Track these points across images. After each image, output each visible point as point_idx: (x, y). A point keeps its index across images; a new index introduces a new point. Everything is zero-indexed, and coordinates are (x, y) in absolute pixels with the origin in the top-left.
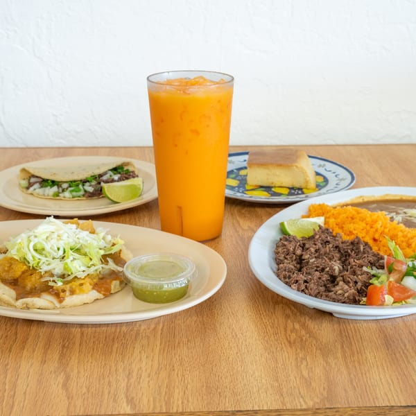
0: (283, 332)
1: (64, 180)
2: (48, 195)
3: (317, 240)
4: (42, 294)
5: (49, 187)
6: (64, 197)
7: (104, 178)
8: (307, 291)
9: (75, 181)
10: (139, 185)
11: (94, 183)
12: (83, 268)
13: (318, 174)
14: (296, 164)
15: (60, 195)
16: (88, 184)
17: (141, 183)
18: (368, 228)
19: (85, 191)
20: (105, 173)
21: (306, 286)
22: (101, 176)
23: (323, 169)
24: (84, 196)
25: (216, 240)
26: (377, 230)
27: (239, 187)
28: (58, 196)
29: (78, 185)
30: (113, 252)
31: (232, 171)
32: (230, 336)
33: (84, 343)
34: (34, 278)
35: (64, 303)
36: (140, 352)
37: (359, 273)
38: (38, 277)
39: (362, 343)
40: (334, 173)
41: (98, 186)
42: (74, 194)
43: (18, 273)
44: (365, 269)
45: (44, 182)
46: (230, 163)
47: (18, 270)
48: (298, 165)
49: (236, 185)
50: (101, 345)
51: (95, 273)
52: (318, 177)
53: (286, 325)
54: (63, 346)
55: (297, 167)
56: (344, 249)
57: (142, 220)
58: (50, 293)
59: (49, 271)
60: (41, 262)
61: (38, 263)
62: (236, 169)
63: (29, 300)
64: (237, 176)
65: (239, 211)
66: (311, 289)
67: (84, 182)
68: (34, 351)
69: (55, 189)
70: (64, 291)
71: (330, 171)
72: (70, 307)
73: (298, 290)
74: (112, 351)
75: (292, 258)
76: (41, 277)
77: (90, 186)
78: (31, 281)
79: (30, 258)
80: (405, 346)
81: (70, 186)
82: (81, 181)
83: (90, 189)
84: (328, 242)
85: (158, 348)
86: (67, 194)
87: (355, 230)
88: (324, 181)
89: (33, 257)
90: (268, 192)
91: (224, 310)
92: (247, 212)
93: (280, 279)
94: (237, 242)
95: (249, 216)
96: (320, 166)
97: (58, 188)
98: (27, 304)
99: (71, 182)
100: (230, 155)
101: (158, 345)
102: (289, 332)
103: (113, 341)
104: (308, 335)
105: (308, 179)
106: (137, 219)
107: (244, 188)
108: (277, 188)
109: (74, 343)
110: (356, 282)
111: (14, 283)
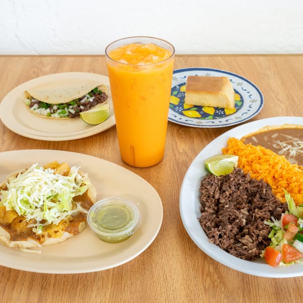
0: (201, 276)
1: (54, 103)
2: (43, 115)
3: (232, 182)
4: (28, 238)
5: (44, 109)
6: (55, 117)
7: (83, 101)
8: (220, 245)
9: (62, 104)
10: (107, 110)
11: (75, 106)
12: (58, 214)
13: (236, 92)
14: (221, 93)
15: (52, 115)
16: (71, 107)
17: (108, 109)
18: (271, 169)
19: (69, 112)
20: (84, 97)
21: (220, 241)
22: (80, 99)
23: (241, 87)
24: (68, 116)
25: (159, 165)
26: (277, 171)
27: (179, 106)
28: (50, 116)
29: (64, 108)
30: (81, 194)
31: (175, 87)
32: (162, 280)
33: (57, 283)
34: (22, 225)
35: (44, 243)
36: (96, 296)
37: (261, 227)
38: (24, 224)
39: (259, 291)
40: (248, 92)
41: (78, 108)
42: (62, 115)
43: (10, 221)
44: (265, 222)
45: (41, 104)
46: (174, 80)
47: (11, 218)
48: (223, 94)
49: (177, 104)
50: (69, 287)
51: (66, 219)
52: (236, 94)
53: (204, 266)
54: (42, 287)
55: (221, 94)
56: (251, 190)
57: (108, 140)
58: (33, 238)
59: (33, 219)
60: (27, 213)
61: (25, 213)
62: (178, 85)
63: (19, 243)
64: (178, 94)
65: (178, 131)
66: (224, 244)
67: (68, 105)
68: (20, 293)
69: (48, 110)
70: (43, 236)
71: (246, 90)
72: (49, 245)
73: (214, 243)
74: (76, 294)
75: (212, 201)
76: (27, 224)
77: (72, 108)
78: (19, 227)
79: (18, 210)
80: (290, 296)
81: (58, 109)
82: (66, 103)
83: (73, 112)
84: (240, 184)
85: (109, 291)
86: (56, 115)
87: (260, 170)
88: (241, 101)
89: (20, 209)
90: (199, 112)
91: (159, 247)
92: (183, 133)
93: (202, 226)
94: (174, 168)
95: (184, 137)
96: (239, 84)
97: (50, 109)
98: (18, 245)
99: (59, 105)
100: (175, 72)
101: (110, 287)
102: (205, 276)
103: (78, 282)
104: (219, 280)
105: (229, 103)
106: (105, 139)
107: (183, 107)
108: (206, 108)
109: (50, 284)
110: (258, 236)
111: (8, 227)
